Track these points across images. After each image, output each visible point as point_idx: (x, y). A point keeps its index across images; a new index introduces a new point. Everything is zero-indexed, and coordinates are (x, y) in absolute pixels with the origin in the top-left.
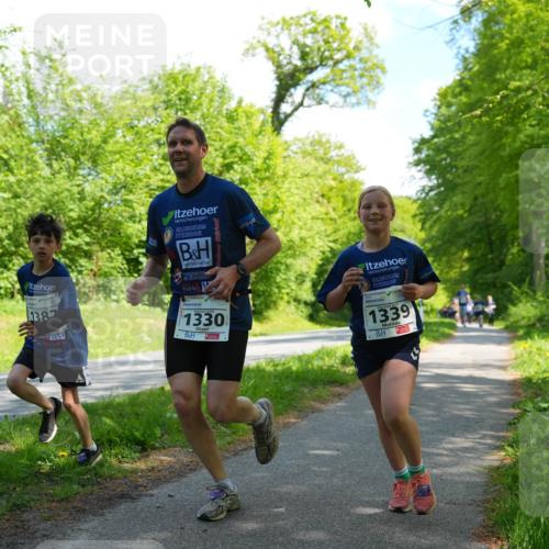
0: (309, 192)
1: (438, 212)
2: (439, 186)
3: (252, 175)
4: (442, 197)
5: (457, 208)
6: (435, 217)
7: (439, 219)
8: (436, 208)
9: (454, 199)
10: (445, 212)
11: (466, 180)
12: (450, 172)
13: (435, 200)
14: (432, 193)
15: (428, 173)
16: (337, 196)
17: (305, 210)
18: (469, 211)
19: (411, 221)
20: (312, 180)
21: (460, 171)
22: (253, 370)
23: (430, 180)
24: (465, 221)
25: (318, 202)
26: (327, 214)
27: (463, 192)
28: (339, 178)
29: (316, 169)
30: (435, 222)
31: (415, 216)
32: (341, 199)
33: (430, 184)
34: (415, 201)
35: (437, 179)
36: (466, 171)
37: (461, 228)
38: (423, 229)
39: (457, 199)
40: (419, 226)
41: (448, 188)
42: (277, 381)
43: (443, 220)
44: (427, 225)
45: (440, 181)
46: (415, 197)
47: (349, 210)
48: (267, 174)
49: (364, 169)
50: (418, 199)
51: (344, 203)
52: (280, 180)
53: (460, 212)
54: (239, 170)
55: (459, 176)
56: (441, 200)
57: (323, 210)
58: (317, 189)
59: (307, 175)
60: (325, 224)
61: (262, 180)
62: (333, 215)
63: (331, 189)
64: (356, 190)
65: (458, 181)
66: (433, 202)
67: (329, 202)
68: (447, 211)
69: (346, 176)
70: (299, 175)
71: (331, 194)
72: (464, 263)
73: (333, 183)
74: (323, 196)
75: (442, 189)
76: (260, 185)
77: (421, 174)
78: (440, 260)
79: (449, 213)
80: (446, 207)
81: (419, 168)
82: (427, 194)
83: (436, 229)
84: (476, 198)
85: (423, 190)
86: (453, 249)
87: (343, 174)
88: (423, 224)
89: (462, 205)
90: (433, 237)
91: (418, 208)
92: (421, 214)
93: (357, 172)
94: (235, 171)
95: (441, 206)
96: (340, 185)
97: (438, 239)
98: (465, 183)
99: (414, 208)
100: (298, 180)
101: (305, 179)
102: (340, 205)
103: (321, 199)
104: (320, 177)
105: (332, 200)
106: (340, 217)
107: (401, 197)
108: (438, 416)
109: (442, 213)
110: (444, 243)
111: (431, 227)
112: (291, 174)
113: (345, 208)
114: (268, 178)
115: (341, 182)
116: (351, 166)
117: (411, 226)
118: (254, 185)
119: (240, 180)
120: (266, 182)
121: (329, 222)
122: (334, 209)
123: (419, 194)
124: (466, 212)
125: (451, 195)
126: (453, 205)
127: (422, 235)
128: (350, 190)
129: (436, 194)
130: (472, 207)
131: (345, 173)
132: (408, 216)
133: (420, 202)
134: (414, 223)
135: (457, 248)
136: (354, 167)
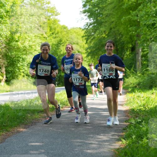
1: (93, 35)
2: (94, 23)
4: (95, 28)
6: (92, 37)
7: (94, 38)
9: (101, 29)
11: (106, 20)
12: (99, 16)
13: (92, 29)
14: (91, 26)
15: (89, 17)
16: (47, 26)
18: (108, 35)
19: (81, 39)
23: (90, 20)
24: (106, 39)
25: (38, 29)
26: (42, 35)
27: (105, 26)
30: (92, 40)
31: (83, 37)
33: (90, 22)
34: (83, 30)
35: (94, 20)
36: (106, 16)
38: (86, 43)
40: (85, 41)
41: (98, 24)
43: (96, 39)
44: (89, 41)
46: (83, 28)
47: (53, 34)
49: (59, 14)
51: (50, 30)
52: (19, 17)
53: (104, 35)
56: (95, 30)
58: (37, 23)
60: (41, 40)
62: (45, 35)
63: (44, 23)
64: (56, 24)
65: (103, 20)
66: (91, 31)
68: (97, 35)
69: (51, 17)
70: (28, 15)
71: (44, 25)
73: (46, 21)
74: (40, 26)
75: (96, 24)
77: (86, 17)
80: (97, 32)
81: (85, 14)
82: (89, 26)
83: (92, 43)
84: (111, 29)
85: (87, 24)
88: (87, 41)
89: (105, 32)
90: (91, 47)
91: (84, 33)
92: (86, 36)
93: (56, 15)
95: (95, 32)
97: (93, 47)
99: (82, 33)
100: (28, 18)
104: (39, 16)
105: (45, 28)
106: (48, 37)
107: (77, 28)
109: (96, 35)
110: (96, 50)
111: (90, 42)
112: (24, 14)
113: (51, 33)
114: (13, 16)
115: (49, 20)
117: (81, 42)
118: (6, 19)
120: (12, 18)
121: (43, 39)
122: (46, 33)
123: (85, 27)
124: (106, 35)
125: (100, 27)
126: (100, 32)
127: (86, 46)
128: (53, 24)
129: (93, 27)
130: (109, 33)
131: (51, 16)
132: (80, 37)
133: (85, 30)
134: (83, 40)
135: (102, 52)
136: (55, 13)
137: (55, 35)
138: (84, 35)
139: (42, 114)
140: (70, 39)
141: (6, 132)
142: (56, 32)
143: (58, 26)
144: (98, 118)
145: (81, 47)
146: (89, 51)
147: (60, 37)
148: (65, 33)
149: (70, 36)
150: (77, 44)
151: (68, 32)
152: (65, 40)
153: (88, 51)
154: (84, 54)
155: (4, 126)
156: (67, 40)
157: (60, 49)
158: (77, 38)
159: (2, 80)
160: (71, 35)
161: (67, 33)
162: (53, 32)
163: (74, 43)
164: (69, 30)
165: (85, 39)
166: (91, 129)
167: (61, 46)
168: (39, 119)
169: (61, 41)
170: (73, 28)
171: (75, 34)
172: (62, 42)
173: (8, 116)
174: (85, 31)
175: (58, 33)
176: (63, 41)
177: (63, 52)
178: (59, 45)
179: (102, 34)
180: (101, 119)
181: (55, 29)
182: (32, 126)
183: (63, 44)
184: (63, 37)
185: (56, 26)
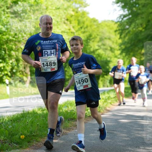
0: (60, 18)
1: (128, 29)
2: (129, 14)
3: (29, 8)
4: (130, 21)
5: (138, 27)
6: (127, 31)
7: (129, 32)
8: (127, 27)
9: (137, 22)
10: (132, 28)
11: (143, 11)
12: (135, 7)
13: (127, 22)
14: (125, 19)
15: (123, 7)
16: (75, 20)
17: (58, 28)
18: (145, 28)
19: (114, 33)
20: (61, 11)
21: (140, 6)
22: (31, 113)
23: (124, 11)
24: (143, 34)
25: (65, 23)
26: (69, 30)
27: (142, 18)
28: (76, 10)
29: (63, 5)
30: (127, 34)
31: (116, 31)
32: (77, 22)
33: (124, 13)
34: (116, 23)
35: (128, 11)
36: (143, 6)
37: (140, 37)
38: (120, 38)
39: (138, 21)
40: (118, 36)
41: (134, 15)
42: (44, 119)
43: (131, 33)
44: (123, 36)
45: (130, 12)
46: (116, 21)
47: (81, 28)
48: (37, 8)
49: (89, 5)
50: (118, 22)
51: (79, 24)
52: (44, 11)
53: (141, 29)
54: (22, 5)
55: (140, 9)
56: (130, 22)
57: (67, 27)
58: (64, 17)
59: (59, 9)
60: (68, 36)
61: (34, 11)
62: (73, 30)
63: (72, 16)
64: (85, 17)
65: (139, 11)
66: (125, 23)
67: (71, 23)
68: (133, 28)
69: (79, 9)
70: (54, 8)
71: (71, 19)
72: (142, 56)
73: (73, 13)
74: (67, 20)
75: (130, 16)
76: (33, 14)
77: (120, 8)
78: (129, 54)
79: (134, 29)
80: (133, 26)
81: (118, 4)
82: (122, 19)
83: (127, 38)
84: (149, 21)
85: (120, 17)
86: (136, 49)
87: (77, 8)
88: (121, 35)
89: (141, 25)
90: (125, 42)
91: (118, 27)
92: (119, 30)
93: (85, 7)
94: (19, 6)
95: (130, 26)
96: (76, 14)
97: (128, 43)
98: (143, 13)
99: (115, 27)
100: (54, 11)
101: (58, 11)
102: (77, 24)
103: (66, 22)
104: (66, 9)
105: (73, 22)
106: (77, 31)
107: (109, 21)
108: (128, 137)
109: (131, 29)
110: (131, 46)
111: (125, 37)
112: (50, 7)
113: (79, 27)
114: (37, 10)
115: (77, 12)
116: (82, 4)
117: (114, 36)
118: (30, 14)
119: (23, 11)
120: (36, 12)
121: (70, 34)
122: (73, 27)
123: (118, 19)
124: (143, 28)
125: (135, 19)
126: (136, 25)
127: (120, 41)
128: (81, 17)
129: (127, 19)
130: (147, 26)
131: (79, 7)
132: (112, 31)
133: (119, 23)
134: (116, 35)
135: (139, 48)
136: (84, 4)
137: (84, 29)
138: (118, 29)
139: (73, 122)
140: (101, 34)
141: (37, 143)
142: (85, 26)
143: (87, 19)
144: (135, 127)
145: (113, 42)
146: (123, 47)
147: (89, 32)
148: (95, 27)
149: (101, 30)
150: (109, 39)
151: (99, 25)
152: (95, 35)
153: (121, 48)
154: (117, 50)
155: (33, 135)
156: (98, 35)
157: (89, 45)
158: (110, 32)
159: (26, 81)
160: (102, 28)
161: (98, 27)
162: (81, 26)
163: (106, 38)
164: (100, 24)
165: (119, 33)
166: (128, 140)
167: (91, 42)
168: (70, 127)
169: (90, 36)
170: (105, 21)
171: (106, 28)
172: (91, 38)
173: (38, 125)
174: (119, 25)
175: (87, 27)
176: (93, 36)
177: (94, 49)
178: (89, 41)
179: (139, 27)
180: (139, 129)
181: (84, 23)
182: (63, 136)
183: (93, 40)
184: (93, 31)
185: (85, 19)
